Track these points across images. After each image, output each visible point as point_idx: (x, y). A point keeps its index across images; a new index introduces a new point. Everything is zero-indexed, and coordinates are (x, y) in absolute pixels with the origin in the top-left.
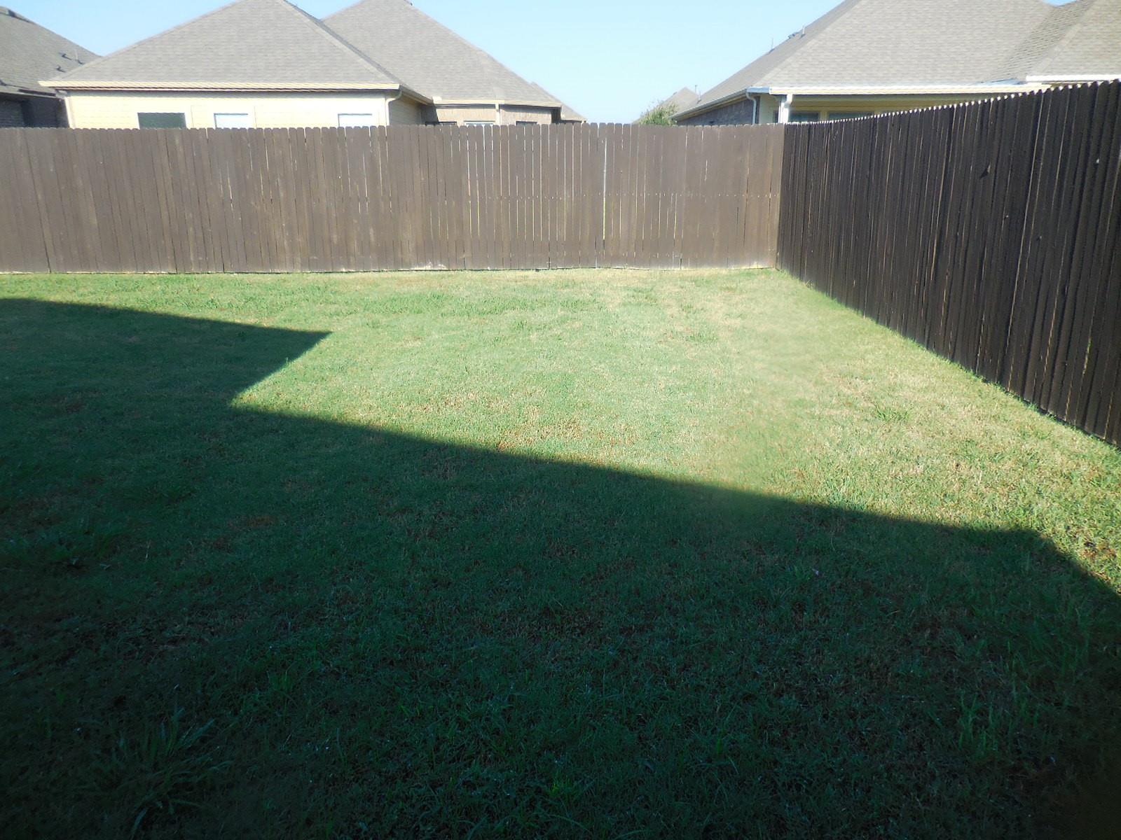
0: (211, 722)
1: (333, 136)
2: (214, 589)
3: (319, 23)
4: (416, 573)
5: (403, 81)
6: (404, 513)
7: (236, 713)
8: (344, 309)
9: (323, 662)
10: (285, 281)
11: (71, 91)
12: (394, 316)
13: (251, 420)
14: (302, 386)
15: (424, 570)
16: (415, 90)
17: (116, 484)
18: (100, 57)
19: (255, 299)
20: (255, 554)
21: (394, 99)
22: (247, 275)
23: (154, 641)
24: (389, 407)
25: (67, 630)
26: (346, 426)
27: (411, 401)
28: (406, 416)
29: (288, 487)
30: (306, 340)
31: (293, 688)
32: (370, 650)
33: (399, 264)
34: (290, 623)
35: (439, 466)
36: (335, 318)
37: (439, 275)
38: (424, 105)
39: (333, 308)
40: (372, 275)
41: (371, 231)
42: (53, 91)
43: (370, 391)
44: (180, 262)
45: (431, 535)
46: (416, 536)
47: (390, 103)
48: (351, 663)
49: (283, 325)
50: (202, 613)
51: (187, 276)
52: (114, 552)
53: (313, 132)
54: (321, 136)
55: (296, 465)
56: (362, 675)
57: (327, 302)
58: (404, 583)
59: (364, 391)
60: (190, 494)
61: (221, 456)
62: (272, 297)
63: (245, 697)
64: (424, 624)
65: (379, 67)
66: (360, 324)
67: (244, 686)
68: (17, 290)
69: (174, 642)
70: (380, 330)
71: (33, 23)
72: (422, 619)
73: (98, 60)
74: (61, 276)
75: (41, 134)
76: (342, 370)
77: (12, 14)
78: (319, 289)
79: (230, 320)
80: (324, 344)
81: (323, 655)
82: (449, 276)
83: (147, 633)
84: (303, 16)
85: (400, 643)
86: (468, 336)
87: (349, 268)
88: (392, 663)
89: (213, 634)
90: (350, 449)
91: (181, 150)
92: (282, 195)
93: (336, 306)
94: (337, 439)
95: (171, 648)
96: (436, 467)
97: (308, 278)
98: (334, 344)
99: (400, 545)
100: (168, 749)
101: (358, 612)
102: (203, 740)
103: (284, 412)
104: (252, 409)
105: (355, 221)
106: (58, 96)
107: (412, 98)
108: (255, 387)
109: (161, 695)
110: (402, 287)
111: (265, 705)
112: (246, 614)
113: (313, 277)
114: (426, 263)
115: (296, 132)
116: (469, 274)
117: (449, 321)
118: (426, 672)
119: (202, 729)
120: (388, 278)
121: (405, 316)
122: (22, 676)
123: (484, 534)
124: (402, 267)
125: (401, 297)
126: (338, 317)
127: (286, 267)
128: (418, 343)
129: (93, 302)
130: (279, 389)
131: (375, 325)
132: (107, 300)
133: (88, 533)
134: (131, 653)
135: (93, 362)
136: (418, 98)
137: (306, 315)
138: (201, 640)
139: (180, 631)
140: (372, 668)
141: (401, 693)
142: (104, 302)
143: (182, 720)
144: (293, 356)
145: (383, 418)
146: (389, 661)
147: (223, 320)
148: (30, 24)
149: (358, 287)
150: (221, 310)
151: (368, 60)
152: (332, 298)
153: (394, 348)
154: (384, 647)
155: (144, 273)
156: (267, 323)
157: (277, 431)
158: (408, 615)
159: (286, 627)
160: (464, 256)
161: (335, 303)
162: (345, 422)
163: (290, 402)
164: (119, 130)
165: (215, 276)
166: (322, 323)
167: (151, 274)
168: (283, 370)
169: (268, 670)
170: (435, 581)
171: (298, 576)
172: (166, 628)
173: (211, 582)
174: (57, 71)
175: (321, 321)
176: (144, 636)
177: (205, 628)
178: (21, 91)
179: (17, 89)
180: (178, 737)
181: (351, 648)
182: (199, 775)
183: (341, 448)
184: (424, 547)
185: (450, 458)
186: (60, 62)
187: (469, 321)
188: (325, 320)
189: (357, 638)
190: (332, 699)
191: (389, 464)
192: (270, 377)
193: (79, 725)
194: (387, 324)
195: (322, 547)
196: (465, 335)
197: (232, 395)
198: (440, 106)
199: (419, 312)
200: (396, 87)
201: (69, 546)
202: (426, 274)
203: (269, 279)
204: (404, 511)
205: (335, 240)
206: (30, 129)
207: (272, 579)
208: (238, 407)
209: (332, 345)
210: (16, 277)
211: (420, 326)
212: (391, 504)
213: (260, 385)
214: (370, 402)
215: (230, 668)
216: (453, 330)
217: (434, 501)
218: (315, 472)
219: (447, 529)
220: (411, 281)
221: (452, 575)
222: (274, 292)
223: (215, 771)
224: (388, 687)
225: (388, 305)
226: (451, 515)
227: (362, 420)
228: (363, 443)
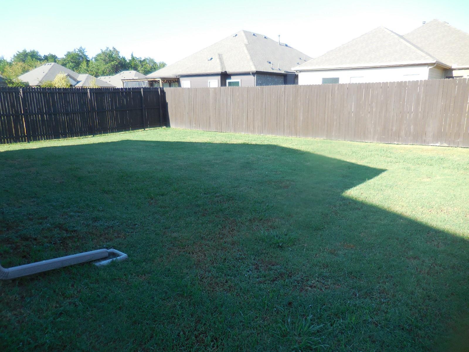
0: (322, 325)
1: (401, 85)
2: (329, 270)
3: (402, 37)
4: (419, 290)
5: (438, 59)
6: (415, 259)
7: (332, 325)
8: (394, 160)
9: (370, 317)
10: (369, 146)
11: (301, 71)
12: (418, 166)
13: (350, 203)
14: (372, 192)
15: (423, 289)
16: (443, 62)
17: (297, 219)
18: (313, 58)
19: (356, 152)
20: (346, 259)
21: (432, 67)
22: (353, 142)
23: (304, 284)
24: (411, 207)
25: (276, 270)
26: (390, 213)
27: (423, 207)
28: (420, 213)
29: (362, 234)
30: (376, 172)
31: (356, 324)
32: (393, 319)
33: (424, 142)
34: (358, 294)
35: (435, 240)
36: (390, 164)
37: (443, 149)
38: (448, 69)
39: (389, 159)
40: (409, 146)
41: (412, 127)
42: (295, 72)
43: (403, 199)
44: (329, 135)
45: (428, 273)
46: (420, 271)
47: (430, 69)
48: (384, 322)
49: (366, 164)
50: (323, 279)
51: (330, 141)
52: (294, 245)
53: (392, 84)
54: (396, 85)
55: (366, 225)
56: (388, 330)
57: (387, 156)
58: (412, 293)
59: (400, 198)
60: (323, 228)
61: (336, 215)
62: (363, 152)
63: (336, 320)
64: (421, 316)
65: (427, 53)
66: (401, 168)
67: (336, 315)
68: (273, 142)
69: (311, 287)
70: (410, 171)
71: (292, 48)
72: (420, 313)
73: (312, 60)
74: (287, 138)
75: (289, 87)
76: (391, 187)
77: (286, 45)
78: (384, 150)
79: (345, 160)
80: (383, 174)
81: (371, 313)
82: (449, 149)
83: (302, 280)
84: (395, 35)
85: (408, 321)
86: (457, 179)
87: (398, 142)
88: (403, 329)
89: (326, 288)
90: (392, 224)
91: (337, 92)
92: (374, 110)
93: (390, 158)
94: (386, 217)
95: (310, 289)
96: (433, 241)
97: (379, 145)
98: (388, 175)
99: (412, 274)
100: (305, 330)
101: (389, 299)
102: (318, 331)
103: (363, 201)
104: (350, 198)
105: (405, 122)
106: (296, 73)
107: (442, 66)
108: (352, 189)
109: (304, 307)
110: (423, 152)
111: (344, 326)
112: (340, 284)
113: (381, 145)
114: (437, 143)
115: (385, 84)
116: (460, 149)
117: (446, 171)
118: (421, 340)
119: (318, 327)
120: (416, 148)
121: (423, 166)
122: (260, 282)
123: (458, 281)
124: (425, 143)
125: (422, 157)
126: (391, 164)
127: (370, 140)
128: (429, 180)
129: (296, 148)
130: (362, 191)
131: (408, 169)
132: (301, 148)
133: (286, 235)
134: (295, 286)
135: (294, 171)
136: (444, 66)
137: (377, 161)
138: (321, 289)
139: (314, 283)
140: (393, 328)
141: (407, 345)
142: (300, 149)
143: (311, 320)
144: (370, 178)
145: (408, 212)
146: (401, 328)
147: (342, 160)
148: (291, 48)
149: (402, 151)
150: (342, 155)
151: (422, 51)
152: (389, 155)
153: (417, 181)
154: (400, 320)
155: (315, 139)
156: (360, 163)
157: (360, 209)
158: (413, 309)
159: (356, 296)
160: (459, 140)
161: (390, 157)
162: (390, 210)
163: (366, 198)
164: (316, 85)
165: (342, 142)
166: (384, 165)
167: (318, 139)
168: (365, 183)
169: (346, 312)
170: (429, 296)
171: (363, 274)
172: (309, 280)
173: (327, 266)
174: (298, 65)
175: (383, 164)
176: (301, 281)
177: (323, 285)
178: (285, 72)
179: (284, 71)
180: (309, 327)
181: (384, 315)
182: (315, 345)
183: (387, 222)
184: (424, 278)
185: (442, 238)
186: (299, 61)
187: (458, 172)
188: (385, 165)
189: (387, 311)
190: (373, 335)
191: (409, 234)
192: (359, 186)
193: (276, 308)
194: (414, 169)
195: (374, 264)
196: (455, 179)
197: (343, 191)
198: (455, 69)
199: (431, 165)
200: (434, 62)
201: (279, 238)
202: (436, 148)
203: (363, 144)
204: (415, 258)
205: (394, 130)
206: (287, 85)
207: (352, 273)
208: (345, 196)
209: (387, 176)
210: (273, 137)
211: (431, 172)
212: (409, 253)
213: (355, 188)
214: (403, 204)
215: (331, 305)
216: (449, 176)
217: (431, 257)
218: (375, 231)
219: (437, 273)
220: (428, 150)
221: (438, 296)
222: (364, 150)
223: (321, 347)
224: (400, 340)
225: (415, 160)
226: (440, 266)
227: (398, 212)
228: (398, 222)
